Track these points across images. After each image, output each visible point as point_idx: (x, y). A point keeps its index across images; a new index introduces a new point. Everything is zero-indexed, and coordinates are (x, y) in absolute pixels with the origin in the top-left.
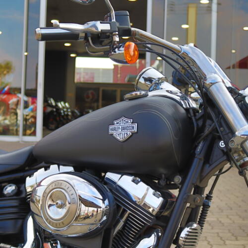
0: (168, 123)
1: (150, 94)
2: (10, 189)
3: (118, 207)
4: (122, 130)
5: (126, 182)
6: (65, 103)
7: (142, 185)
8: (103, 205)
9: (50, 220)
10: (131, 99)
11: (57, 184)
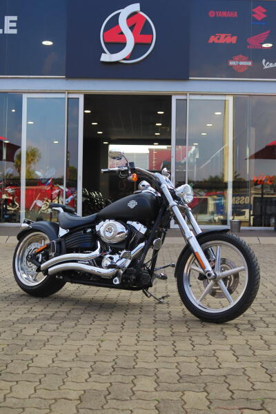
0: (149, 202)
1: (143, 191)
2: (89, 230)
3: (132, 233)
4: (132, 204)
5: (134, 224)
6: (98, 193)
7: (140, 225)
8: (126, 232)
9: (107, 237)
10: (136, 193)
11: (109, 225)
